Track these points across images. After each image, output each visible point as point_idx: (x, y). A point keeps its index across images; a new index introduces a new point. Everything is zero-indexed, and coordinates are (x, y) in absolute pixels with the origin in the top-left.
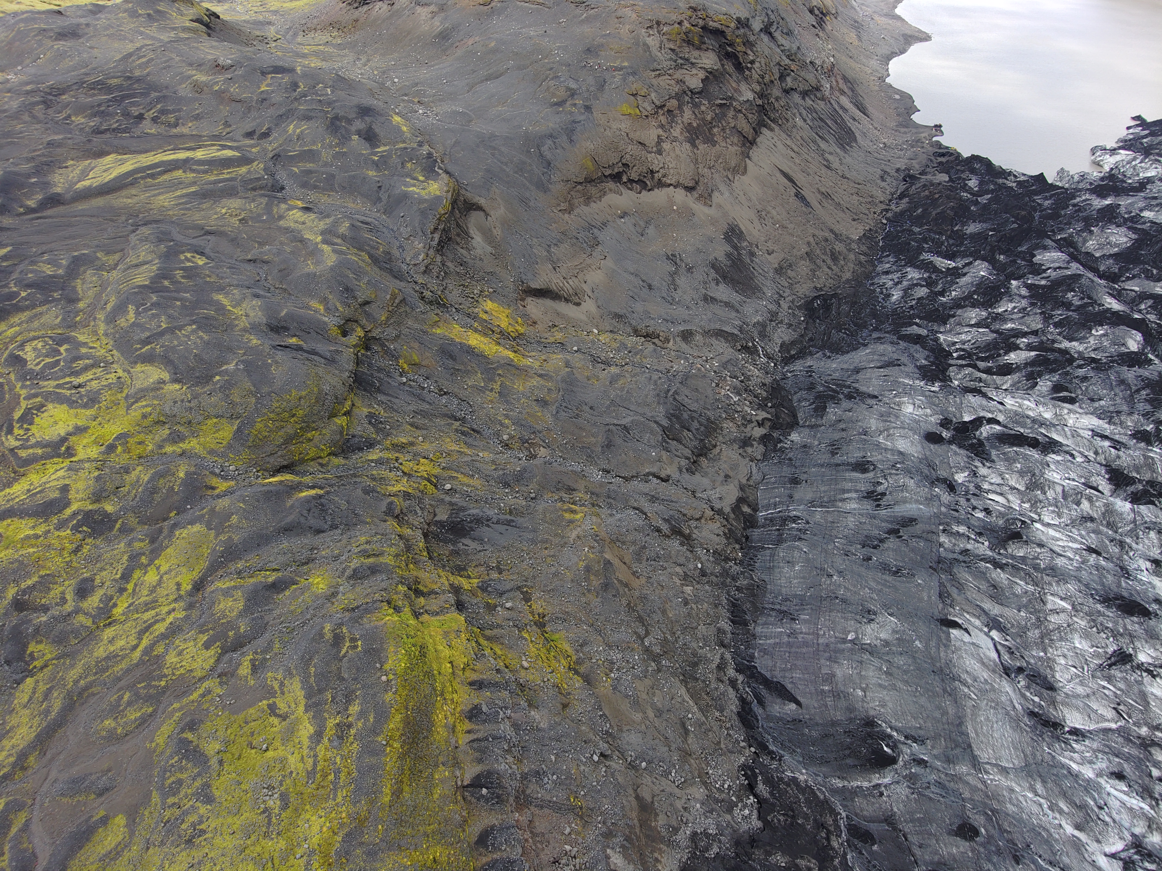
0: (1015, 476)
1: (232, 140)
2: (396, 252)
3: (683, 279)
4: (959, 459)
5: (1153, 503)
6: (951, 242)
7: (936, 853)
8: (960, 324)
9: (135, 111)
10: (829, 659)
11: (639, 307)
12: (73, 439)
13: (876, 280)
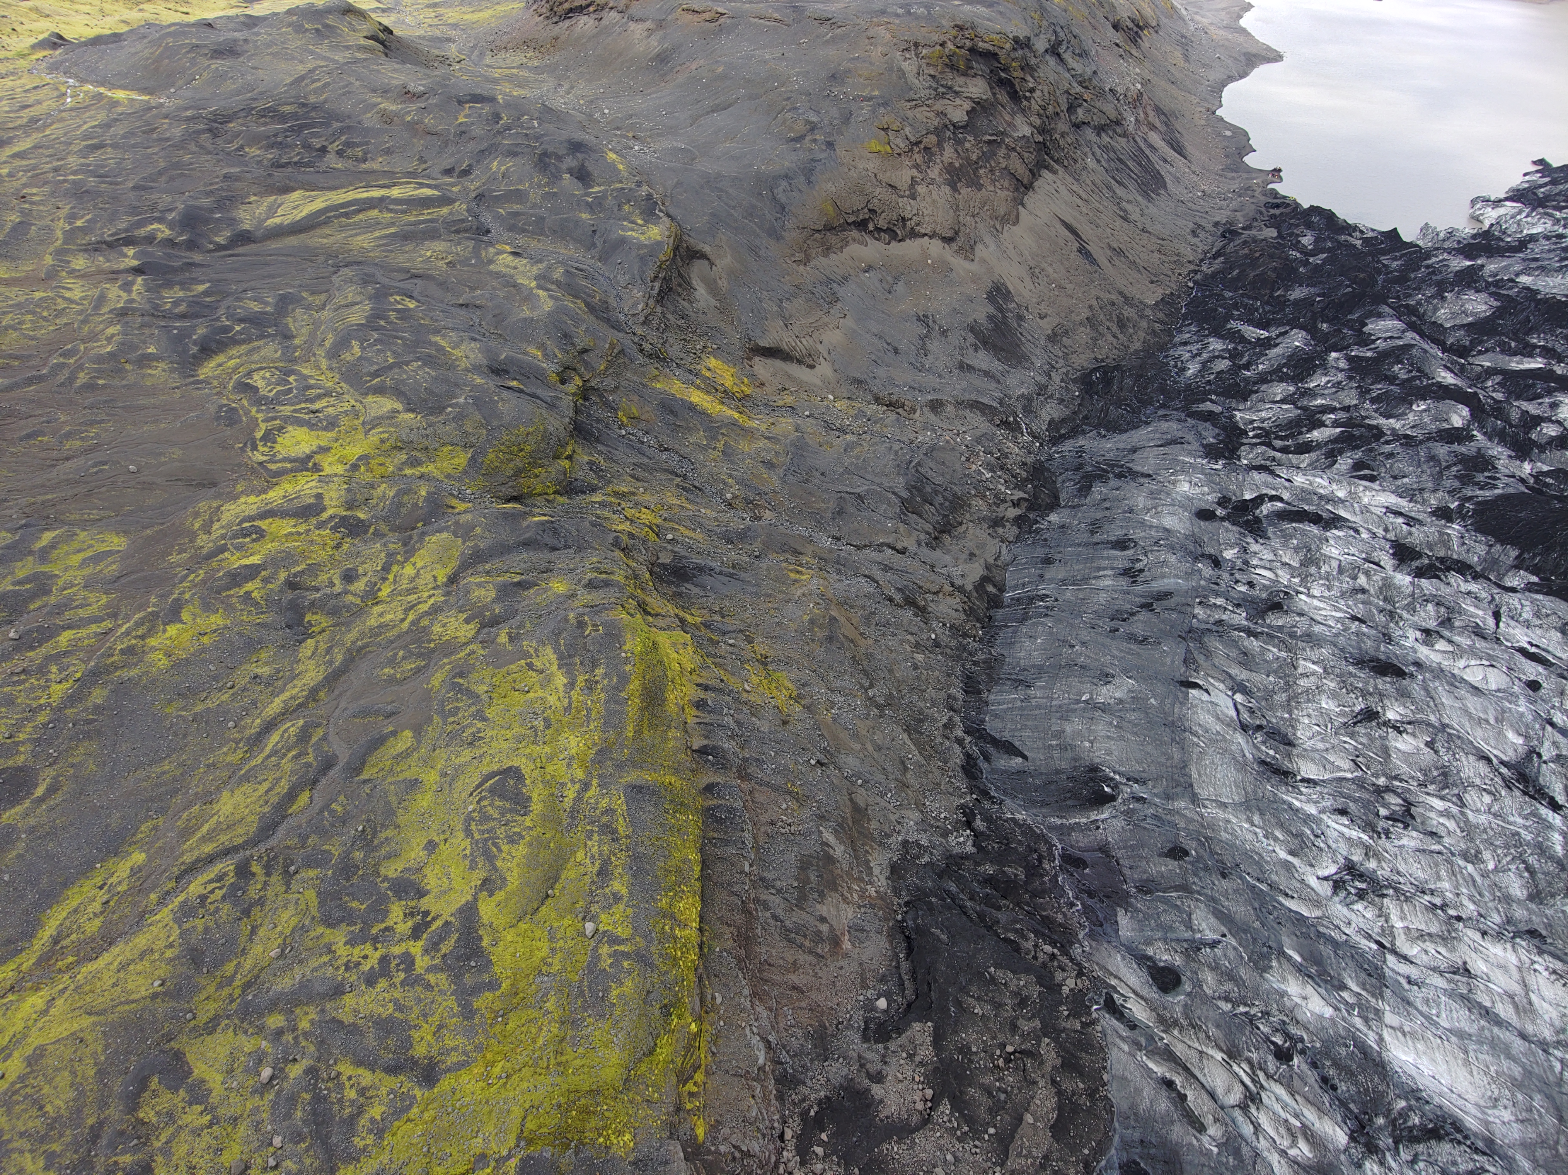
0: (1289, 552)
1: (429, 177)
2: (613, 302)
3: (936, 343)
4: (1230, 535)
5: (1438, 578)
6: (1267, 308)
7: (1145, 872)
8: (1262, 401)
9: (317, 143)
10: (1061, 718)
11: (882, 372)
12: (318, 458)
13: (1171, 352)
